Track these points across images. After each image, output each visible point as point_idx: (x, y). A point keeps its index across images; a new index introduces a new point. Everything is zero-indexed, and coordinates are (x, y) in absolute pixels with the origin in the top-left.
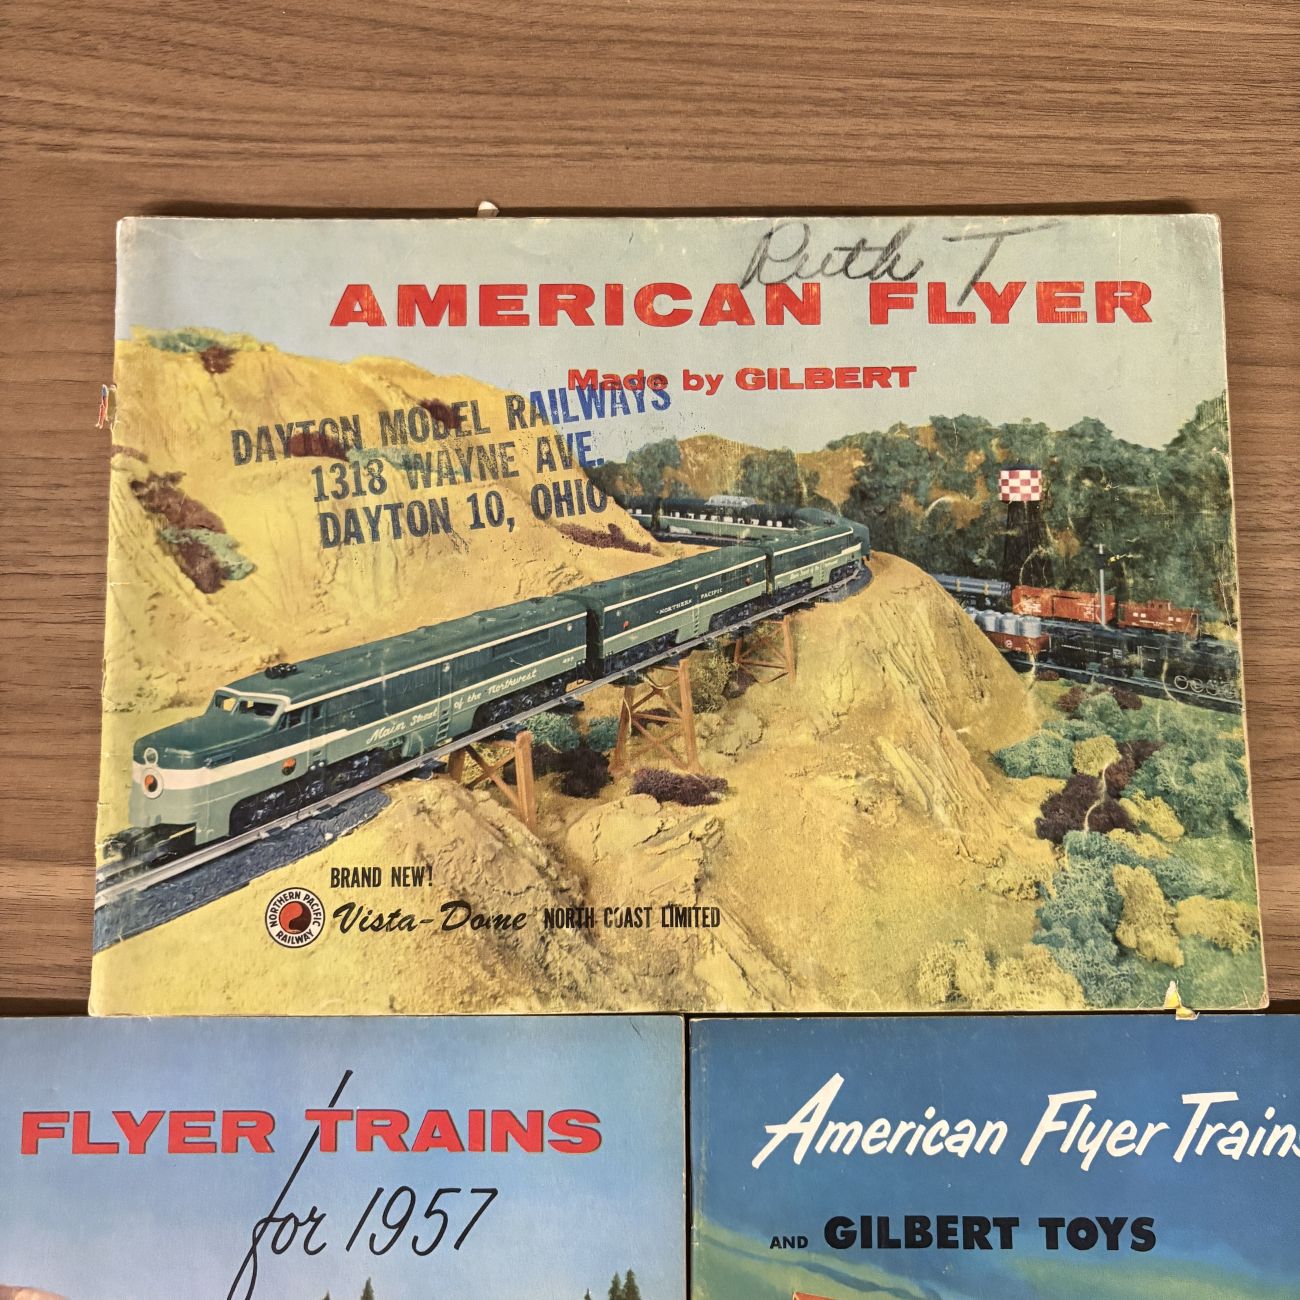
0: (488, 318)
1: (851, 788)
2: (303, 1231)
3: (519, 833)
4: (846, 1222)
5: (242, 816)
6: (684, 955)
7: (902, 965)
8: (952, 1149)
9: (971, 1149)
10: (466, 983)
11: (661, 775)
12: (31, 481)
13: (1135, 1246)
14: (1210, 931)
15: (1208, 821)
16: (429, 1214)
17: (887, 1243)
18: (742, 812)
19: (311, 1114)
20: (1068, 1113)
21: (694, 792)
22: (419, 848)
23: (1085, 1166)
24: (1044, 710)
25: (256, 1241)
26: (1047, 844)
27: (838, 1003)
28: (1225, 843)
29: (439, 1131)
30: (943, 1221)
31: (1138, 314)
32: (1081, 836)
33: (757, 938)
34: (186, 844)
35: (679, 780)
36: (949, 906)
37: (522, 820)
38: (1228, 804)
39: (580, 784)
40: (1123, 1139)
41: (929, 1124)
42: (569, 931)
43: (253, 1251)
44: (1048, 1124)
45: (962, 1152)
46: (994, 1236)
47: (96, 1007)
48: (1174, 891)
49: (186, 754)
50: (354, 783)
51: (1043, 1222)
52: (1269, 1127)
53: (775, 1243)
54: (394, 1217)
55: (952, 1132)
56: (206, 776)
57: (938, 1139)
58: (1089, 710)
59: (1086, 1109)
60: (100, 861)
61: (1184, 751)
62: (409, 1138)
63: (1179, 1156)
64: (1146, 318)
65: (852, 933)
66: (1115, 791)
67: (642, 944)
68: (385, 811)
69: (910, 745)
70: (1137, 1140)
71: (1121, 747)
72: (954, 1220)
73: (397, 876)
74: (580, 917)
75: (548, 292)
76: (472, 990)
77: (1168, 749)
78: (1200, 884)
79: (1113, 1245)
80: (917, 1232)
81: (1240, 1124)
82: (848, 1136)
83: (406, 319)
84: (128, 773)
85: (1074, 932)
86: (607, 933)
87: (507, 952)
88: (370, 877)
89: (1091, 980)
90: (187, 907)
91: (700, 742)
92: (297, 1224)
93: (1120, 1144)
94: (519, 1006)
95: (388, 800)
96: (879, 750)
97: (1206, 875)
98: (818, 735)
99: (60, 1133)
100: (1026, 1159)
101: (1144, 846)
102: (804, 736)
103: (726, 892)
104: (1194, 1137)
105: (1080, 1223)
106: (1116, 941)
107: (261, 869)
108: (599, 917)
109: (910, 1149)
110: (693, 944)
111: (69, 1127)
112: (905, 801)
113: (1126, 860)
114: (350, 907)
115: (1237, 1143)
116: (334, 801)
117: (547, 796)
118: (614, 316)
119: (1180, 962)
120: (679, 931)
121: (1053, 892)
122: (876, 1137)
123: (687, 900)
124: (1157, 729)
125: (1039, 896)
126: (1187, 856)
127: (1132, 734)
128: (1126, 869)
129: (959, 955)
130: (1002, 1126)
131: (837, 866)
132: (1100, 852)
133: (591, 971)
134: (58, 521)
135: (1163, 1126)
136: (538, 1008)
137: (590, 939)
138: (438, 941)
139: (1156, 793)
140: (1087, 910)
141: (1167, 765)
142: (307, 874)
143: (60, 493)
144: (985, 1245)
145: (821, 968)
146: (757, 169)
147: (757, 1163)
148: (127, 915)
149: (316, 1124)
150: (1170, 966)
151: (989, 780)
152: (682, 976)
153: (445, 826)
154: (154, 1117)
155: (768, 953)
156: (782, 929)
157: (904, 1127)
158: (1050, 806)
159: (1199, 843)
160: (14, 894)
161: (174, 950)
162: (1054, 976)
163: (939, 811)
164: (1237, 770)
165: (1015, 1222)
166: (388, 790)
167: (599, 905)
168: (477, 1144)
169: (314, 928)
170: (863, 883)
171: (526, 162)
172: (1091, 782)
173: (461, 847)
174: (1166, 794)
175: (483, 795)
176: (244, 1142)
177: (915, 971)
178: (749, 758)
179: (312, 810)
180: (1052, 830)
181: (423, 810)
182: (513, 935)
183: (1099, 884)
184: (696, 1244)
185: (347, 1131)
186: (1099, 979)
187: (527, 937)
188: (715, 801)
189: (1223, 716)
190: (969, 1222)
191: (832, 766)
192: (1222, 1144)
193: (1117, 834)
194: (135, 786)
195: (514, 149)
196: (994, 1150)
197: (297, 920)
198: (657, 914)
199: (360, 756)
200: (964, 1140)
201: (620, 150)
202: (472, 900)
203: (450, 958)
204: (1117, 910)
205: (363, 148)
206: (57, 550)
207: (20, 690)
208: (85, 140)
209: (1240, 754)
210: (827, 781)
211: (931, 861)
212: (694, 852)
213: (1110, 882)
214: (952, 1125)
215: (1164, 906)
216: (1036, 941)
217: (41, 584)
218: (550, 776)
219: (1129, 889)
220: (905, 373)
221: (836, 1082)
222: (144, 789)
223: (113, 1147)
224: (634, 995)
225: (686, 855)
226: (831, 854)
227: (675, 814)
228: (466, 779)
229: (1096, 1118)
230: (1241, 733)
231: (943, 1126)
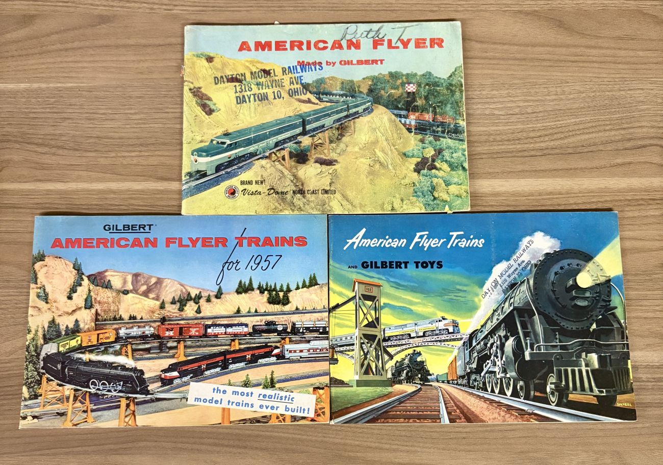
0: (277, 49)
1: (368, 161)
2: (235, 265)
3: (286, 172)
4: (367, 262)
5: (218, 168)
6: (327, 201)
7: (380, 202)
8: (393, 246)
9: (397, 246)
10: (274, 207)
11: (321, 159)
12: (163, 90)
13: (438, 267)
14: (457, 193)
15: (456, 167)
16: (265, 261)
17: (376, 267)
18: (341, 167)
19: (236, 238)
20: (421, 237)
21: (329, 163)
22: (262, 176)
23: (425, 249)
24: (416, 142)
25: (223, 267)
26: (416, 174)
27: (364, 211)
28: (461, 172)
29: (268, 242)
30: (390, 262)
31: (440, 46)
32: (425, 171)
33: (345, 197)
34: (205, 175)
35: (326, 160)
36: (392, 188)
37: (287, 169)
38: (462, 163)
39: (301, 161)
40: (435, 243)
41: (387, 240)
42: (299, 195)
43: (223, 270)
44: (416, 240)
45: (395, 246)
46: (403, 265)
47: (183, 212)
48: (448, 184)
49: (204, 154)
50: (246, 160)
51: (415, 262)
52: (471, 240)
53: (349, 267)
54: (257, 262)
55: (393, 242)
56: (209, 159)
57: (389, 243)
58: (427, 142)
59: (426, 236)
60: (183, 178)
61: (451, 151)
62: (260, 244)
63: (449, 247)
64: (442, 47)
65: (368, 195)
66: (433, 161)
67: (316, 198)
68: (253, 167)
69: (383, 151)
70: (438, 243)
71: (435, 150)
72: (393, 262)
73: (257, 182)
74: (302, 192)
75: (292, 43)
76: (275, 209)
77: (447, 150)
78: (454, 182)
79: (432, 267)
80: (384, 265)
81: (464, 239)
82: (367, 242)
83: (257, 49)
84: (190, 158)
85: (423, 194)
86: (308, 196)
87: (284, 200)
88: (250, 183)
89: (427, 205)
90: (205, 190)
91: (331, 151)
92: (233, 263)
93: (434, 244)
94: (287, 212)
95: (254, 165)
96: (375, 152)
97: (456, 180)
98: (360, 149)
99: (175, 242)
100: (411, 248)
101: (440, 174)
102: (357, 149)
103: (337, 186)
104: (453, 242)
105: (425, 262)
106: (433, 196)
107: (223, 181)
108: (306, 192)
109: (382, 246)
110: (329, 198)
111: (177, 241)
112: (381, 164)
113: (436, 177)
114: (245, 189)
115: (463, 244)
116: (241, 165)
117: (293, 163)
118: (309, 48)
119: (449, 200)
120: (326, 195)
121: (418, 185)
122: (374, 243)
123: (328, 188)
124: (444, 146)
125: (414, 186)
126: (451, 176)
127: (438, 147)
128: (436, 179)
129: (394, 200)
130: (405, 240)
131: (364, 180)
132: (429, 175)
133: (304, 204)
134: (170, 99)
135: (445, 240)
136: (291, 213)
137: (304, 197)
138: (267, 197)
139: (444, 161)
140: (426, 189)
141: (446, 154)
142: (235, 182)
143: (170, 93)
144: (401, 268)
145: (360, 204)
146: (345, 13)
147: (345, 248)
148: (191, 191)
149: (237, 240)
150: (446, 201)
151: (402, 159)
152: (327, 205)
153: (268, 171)
154: (198, 239)
155: (347, 200)
156: (351, 194)
157: (381, 241)
158: (417, 164)
159: (454, 172)
160: (161, 188)
161: (202, 199)
162: (418, 204)
163: (390, 166)
164: (464, 155)
165: (408, 262)
166: (254, 162)
167: (306, 189)
168: (277, 245)
169: (236, 195)
170: (371, 184)
171: (286, 12)
172: (427, 159)
173: (272, 176)
174: (446, 161)
175: (277, 163)
176: (220, 245)
177: (383, 204)
178: (343, 154)
179: (235, 167)
180: (418, 170)
181: (262, 167)
182: (285, 196)
183: (429, 183)
184: (330, 267)
185: (245, 242)
186: (429, 205)
187: (289, 197)
188: (335, 165)
189: (461, 142)
190: (397, 262)
191: (363, 156)
192: (459, 244)
193: (434, 171)
194: (192, 161)
195: (283, 8)
196: (403, 246)
197: (232, 193)
198: (320, 191)
199: (247, 154)
200: (395, 243)
201: (310, 8)
202: (275, 188)
203: (270, 201)
204: (433, 188)
205: (245, 9)
206: (170, 106)
207: (162, 140)
208: (176, 8)
209: (465, 151)
210: (363, 160)
211: (387, 178)
212: (329, 177)
213: (432, 182)
214: (393, 240)
215: (445, 187)
216: (413, 196)
217: (166, 115)
218: (294, 159)
219: (437, 184)
220: (382, 61)
221: (364, 230)
222: (194, 162)
223: (188, 246)
224: (315, 210)
225: (327, 177)
226: (363, 177)
227: (324, 168)
228: (273, 159)
229: (428, 238)
230: (465, 146)
231: (390, 240)
